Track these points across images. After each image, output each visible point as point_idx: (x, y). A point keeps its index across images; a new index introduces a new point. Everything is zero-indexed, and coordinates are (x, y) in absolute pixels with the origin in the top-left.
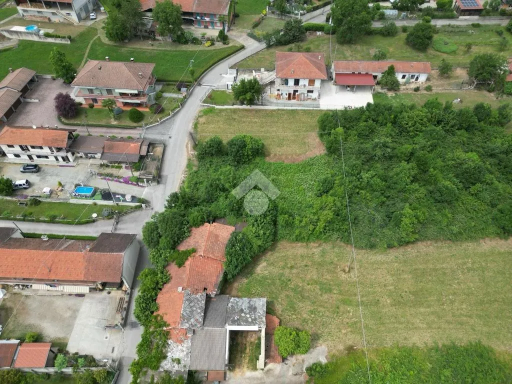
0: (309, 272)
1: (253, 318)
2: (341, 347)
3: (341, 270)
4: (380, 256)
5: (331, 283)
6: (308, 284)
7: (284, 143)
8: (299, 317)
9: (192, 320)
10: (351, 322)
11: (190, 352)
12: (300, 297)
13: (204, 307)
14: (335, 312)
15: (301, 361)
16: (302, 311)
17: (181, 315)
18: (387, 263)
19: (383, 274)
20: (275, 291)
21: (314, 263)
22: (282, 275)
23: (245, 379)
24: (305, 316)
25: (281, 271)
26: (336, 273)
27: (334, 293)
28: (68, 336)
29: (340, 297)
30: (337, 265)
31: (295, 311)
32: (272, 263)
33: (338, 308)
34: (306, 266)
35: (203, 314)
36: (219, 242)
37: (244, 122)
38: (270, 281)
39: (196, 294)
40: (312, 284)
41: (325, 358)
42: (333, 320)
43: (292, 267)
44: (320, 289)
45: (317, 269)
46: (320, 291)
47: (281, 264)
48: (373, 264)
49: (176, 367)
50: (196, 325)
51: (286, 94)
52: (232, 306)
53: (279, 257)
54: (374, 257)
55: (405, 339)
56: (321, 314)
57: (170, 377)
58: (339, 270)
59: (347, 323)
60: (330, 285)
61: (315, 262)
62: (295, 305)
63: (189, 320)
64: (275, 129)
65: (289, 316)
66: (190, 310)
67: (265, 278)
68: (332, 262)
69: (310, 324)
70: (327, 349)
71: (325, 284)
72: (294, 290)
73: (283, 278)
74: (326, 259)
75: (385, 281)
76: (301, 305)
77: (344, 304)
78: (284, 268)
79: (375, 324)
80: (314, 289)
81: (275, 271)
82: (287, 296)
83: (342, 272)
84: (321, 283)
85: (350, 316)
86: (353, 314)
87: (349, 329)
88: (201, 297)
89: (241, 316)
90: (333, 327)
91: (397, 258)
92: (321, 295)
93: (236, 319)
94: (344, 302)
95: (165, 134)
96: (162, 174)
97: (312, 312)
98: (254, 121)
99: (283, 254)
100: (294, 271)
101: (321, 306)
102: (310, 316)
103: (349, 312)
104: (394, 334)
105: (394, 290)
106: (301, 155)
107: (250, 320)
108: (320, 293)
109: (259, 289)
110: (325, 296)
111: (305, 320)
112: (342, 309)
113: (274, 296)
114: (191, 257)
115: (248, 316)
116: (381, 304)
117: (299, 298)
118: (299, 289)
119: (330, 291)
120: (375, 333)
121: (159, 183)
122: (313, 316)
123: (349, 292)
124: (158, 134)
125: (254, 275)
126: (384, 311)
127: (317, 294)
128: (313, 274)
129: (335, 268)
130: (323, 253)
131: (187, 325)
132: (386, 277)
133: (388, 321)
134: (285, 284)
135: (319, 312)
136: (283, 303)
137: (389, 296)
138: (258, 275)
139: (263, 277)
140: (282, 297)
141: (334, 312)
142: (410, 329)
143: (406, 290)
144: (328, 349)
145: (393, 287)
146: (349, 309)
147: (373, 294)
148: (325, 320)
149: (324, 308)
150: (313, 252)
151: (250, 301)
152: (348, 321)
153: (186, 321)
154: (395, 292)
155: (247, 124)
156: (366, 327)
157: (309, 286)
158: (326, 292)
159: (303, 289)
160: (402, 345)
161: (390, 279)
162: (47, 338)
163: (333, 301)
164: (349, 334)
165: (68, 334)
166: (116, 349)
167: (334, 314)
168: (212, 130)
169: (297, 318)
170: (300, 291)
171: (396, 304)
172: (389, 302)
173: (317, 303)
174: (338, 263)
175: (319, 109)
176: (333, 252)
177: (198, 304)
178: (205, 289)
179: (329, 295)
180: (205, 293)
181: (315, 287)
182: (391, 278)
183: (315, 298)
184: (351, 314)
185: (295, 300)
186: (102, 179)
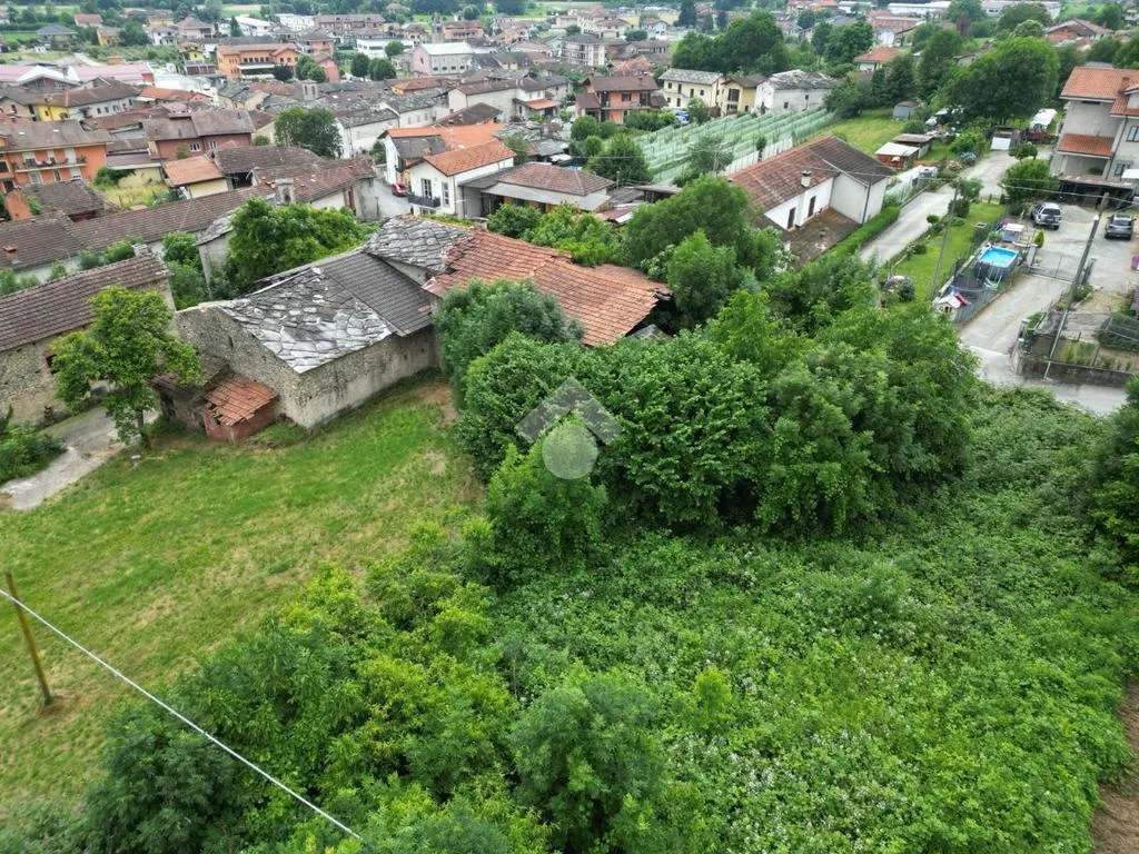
15: (94, 453)
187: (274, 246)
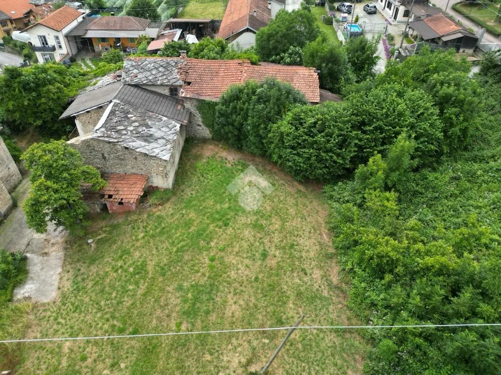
1: (125, 132)
5: (213, 317)
6: (212, 259)
8: (138, 244)
9: (135, 71)
13: (159, 82)
15: (46, 251)
16: (150, 249)
17: (143, 59)
27: (181, 323)
31: (153, 236)
35: (145, 82)
39: (179, 72)
40: (212, 267)
41: (27, 295)
43: (258, 227)
44: (195, 286)
45: (257, 279)
50: (128, 76)
52: (160, 119)
56: (131, 287)
59: (84, 358)
60: (207, 312)
61: (278, 275)
66: (152, 68)
69: (114, 264)
70: (46, 301)
72: (202, 233)
77: (143, 350)
80: (198, 272)
84: (212, 288)
88: (174, 78)
89: (134, 121)
92: (180, 288)
93: (130, 116)
101: (150, 287)
108: (186, 285)
115: (131, 128)
117: (180, 242)
118: (202, 242)
119: (190, 313)
122: (131, 270)
127: (185, 278)
128: (241, 270)
130: (310, 298)
131: (129, 66)
135: (137, 283)
149: (144, 295)
150: (309, 271)
152: (90, 360)
153: (135, 64)
158: (185, 300)
159: (201, 249)
163: (158, 318)
169: (137, 240)
170: (197, 245)
173: (161, 279)
177: (162, 76)
178: (189, 83)
179: (178, 309)
180: (182, 83)
181: (204, 275)
183: (175, 274)
187: (34, 94)
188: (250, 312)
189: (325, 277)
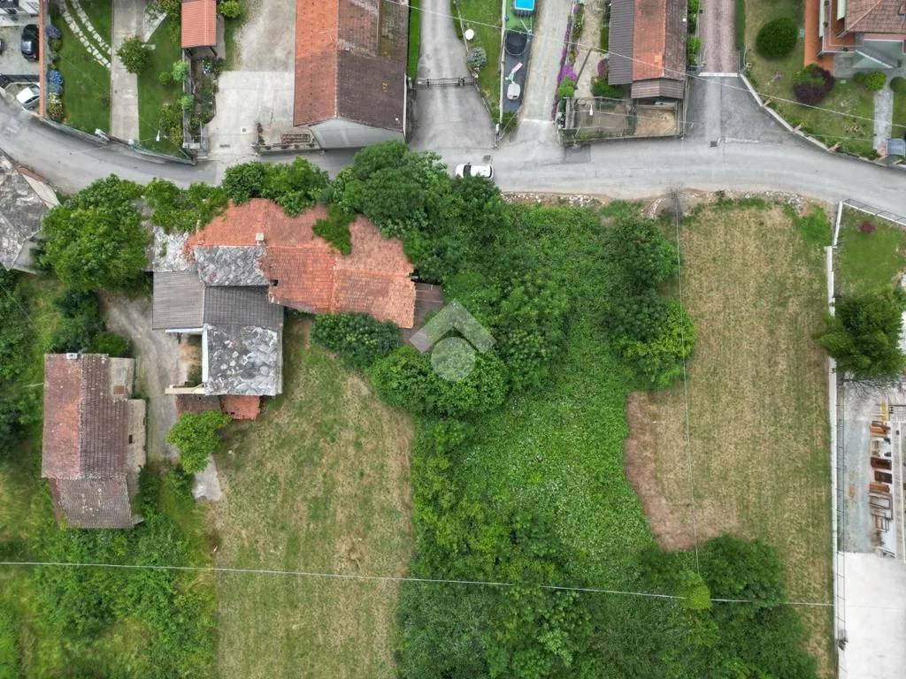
0: (351, 480)
1: (229, 373)
2: (219, 525)
3: (353, 543)
4: (385, 631)
5: (329, 521)
6: (325, 476)
7: (698, 442)
8: (267, 455)
9: (212, 267)
10: (260, 549)
11: (174, 271)
12: (302, 458)
13: (242, 283)
14: (275, 521)
16: (277, 460)
17: (215, 247)
18: (369, 643)
19: (347, 627)
20: (313, 412)
21: (369, 489)
22: (344, 425)
23: (177, 363)
24: (269, 466)
25: (351, 424)
26: (349, 533)
27: (309, 524)
28: (244, 67)
29: (302, 535)
30: (364, 538)
31: (277, 448)
32: (367, 406)
33: (283, 528)
34: (362, 474)
35: (227, 283)
36: (370, 298)
37: (772, 332)
38: (331, 402)
39: (261, 267)
40: (325, 483)
41: (202, 494)
42: (262, 516)
43: (358, 445)
44: (315, 498)
45: (356, 495)
46: (313, 498)
47: (365, 425)
48: (368, 612)
49: (157, 251)
50: (205, 274)
51: (888, 455)
52: (256, 333)
53: (380, 420)
54: (381, 616)
55: (231, 643)
56: (272, 495)
57: (147, 244)
58: (354, 540)
59: (257, 542)
60: (325, 518)
61: (370, 492)
62: (287, 447)
63: (211, 260)
64: (749, 416)
65: (269, 436)
66: (229, 260)
67: (337, 392)
68: (369, 528)
69: (254, 473)
70: (217, 499)
71: (326, 508)
72: (314, 448)
73: (337, 427)
74: (377, 516)
75: (334, 630)
76: (288, 458)
77: (290, 540)
78: (357, 429)
79: (254, 593)
80: (315, 486)
81: (352, 413)
82: (303, 435)
83: (350, 545)
84: (327, 501)
85: (268, 547)
86: (272, 554)
87: (246, 544)
88: (257, 276)
89: (233, 350)
90: (250, 515)
91: (381, 667)
92: (305, 499)
93: (226, 342)
94: (293, 541)
95: (723, 129)
96: (592, 147)
97: (275, 478)
98: (779, 359)
99: (386, 428)
100: (351, 450)
101: (285, 496)
102: (268, 474)
103: (276, 547)
104: (237, 623)
105: (316, 642)
106: (657, 484)
107: (224, 367)
108: (309, 496)
109: (317, 382)
110: (303, 507)
111: (262, 464)
112: (283, 534)
113: (304, 409)
114: (331, 246)
115: (233, 363)
116: (289, 611)
117: (299, 456)
118: (315, 458)
119: (314, 517)
120: (240, 590)
121: (567, 146)
122: (268, 480)
123: (312, 554)
124: (723, 111)
125: (343, 370)
126: (278, 613)
127: (308, 491)
128: (345, 486)
129: (358, 533)
130: (389, 512)
131: (202, 259)
132: (341, 634)
133: (260, 617)
134: (326, 431)
135: (275, 492)
136: (292, 427)
137: (303, 629)
138: (344, 379)
139: (339, 388)
140: (301, 424)
141: (274, 518)
142: (246, 656)
143: (317, 668)
144: (217, 502)
145: (322, 643)
146: (281, 548)
147: (309, 599)
148: (262, 500)
149: (283, 502)
150: (391, 491)
151: (269, 366)
152: (261, 543)
153: (208, 256)
154: (312, 644)
155: (766, 340)
156: (251, 576)
157: (321, 478)
158: (310, 508)
159: (316, 465)
160: (221, 635)
161: (338, 639)
162: (240, 34)
163: (295, 519)
164: (239, 542)
165: (247, 65)
166: (226, 150)
167: (272, 519)
168: (737, 247)
169: (266, 451)
170: (312, 460)
171: (290, 640)
172: (294, 627)
173: (291, 490)
174: (368, 540)
175: (835, 548)
176: (392, 533)
177: (244, 273)
178: (276, 283)
179: (306, 514)
180: (268, 283)
181: (320, 489)
182: (338, 642)
183: (300, 487)
184: (272, 551)
185: (296, 448)
186: (570, 17)
188: (351, 519)
189: (401, 496)
